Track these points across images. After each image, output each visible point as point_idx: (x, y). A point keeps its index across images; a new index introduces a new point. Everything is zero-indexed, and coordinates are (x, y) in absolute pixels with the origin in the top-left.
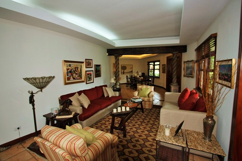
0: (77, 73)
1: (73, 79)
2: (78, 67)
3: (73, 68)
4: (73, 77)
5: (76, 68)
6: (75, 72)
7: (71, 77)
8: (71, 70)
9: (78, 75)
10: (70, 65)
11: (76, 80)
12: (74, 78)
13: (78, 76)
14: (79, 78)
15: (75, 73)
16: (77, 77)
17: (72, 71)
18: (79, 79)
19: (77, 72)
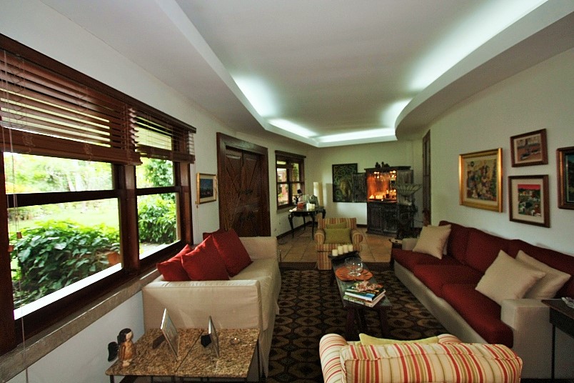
0: (485, 181)
1: (477, 197)
2: (487, 167)
3: (477, 169)
4: (476, 191)
5: (485, 169)
6: (480, 177)
7: (474, 191)
8: (475, 173)
9: (488, 189)
10: (472, 162)
11: (482, 199)
12: (479, 195)
13: (487, 191)
14: (489, 196)
15: (481, 181)
16: (484, 191)
17: (476, 176)
18: (489, 199)
19: (484, 178)
